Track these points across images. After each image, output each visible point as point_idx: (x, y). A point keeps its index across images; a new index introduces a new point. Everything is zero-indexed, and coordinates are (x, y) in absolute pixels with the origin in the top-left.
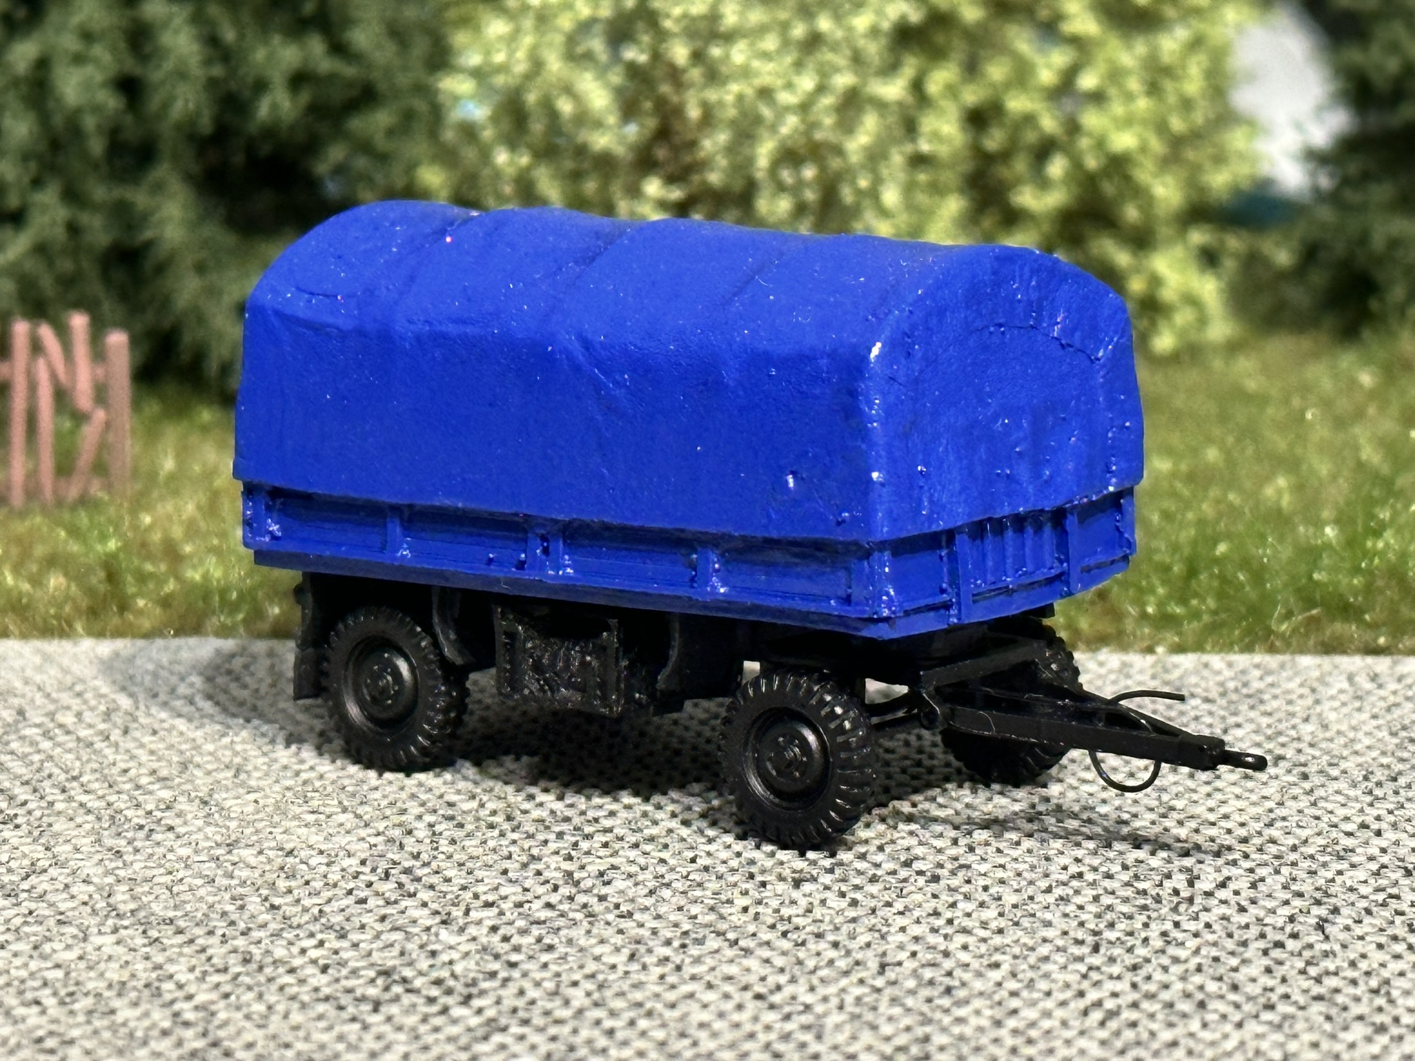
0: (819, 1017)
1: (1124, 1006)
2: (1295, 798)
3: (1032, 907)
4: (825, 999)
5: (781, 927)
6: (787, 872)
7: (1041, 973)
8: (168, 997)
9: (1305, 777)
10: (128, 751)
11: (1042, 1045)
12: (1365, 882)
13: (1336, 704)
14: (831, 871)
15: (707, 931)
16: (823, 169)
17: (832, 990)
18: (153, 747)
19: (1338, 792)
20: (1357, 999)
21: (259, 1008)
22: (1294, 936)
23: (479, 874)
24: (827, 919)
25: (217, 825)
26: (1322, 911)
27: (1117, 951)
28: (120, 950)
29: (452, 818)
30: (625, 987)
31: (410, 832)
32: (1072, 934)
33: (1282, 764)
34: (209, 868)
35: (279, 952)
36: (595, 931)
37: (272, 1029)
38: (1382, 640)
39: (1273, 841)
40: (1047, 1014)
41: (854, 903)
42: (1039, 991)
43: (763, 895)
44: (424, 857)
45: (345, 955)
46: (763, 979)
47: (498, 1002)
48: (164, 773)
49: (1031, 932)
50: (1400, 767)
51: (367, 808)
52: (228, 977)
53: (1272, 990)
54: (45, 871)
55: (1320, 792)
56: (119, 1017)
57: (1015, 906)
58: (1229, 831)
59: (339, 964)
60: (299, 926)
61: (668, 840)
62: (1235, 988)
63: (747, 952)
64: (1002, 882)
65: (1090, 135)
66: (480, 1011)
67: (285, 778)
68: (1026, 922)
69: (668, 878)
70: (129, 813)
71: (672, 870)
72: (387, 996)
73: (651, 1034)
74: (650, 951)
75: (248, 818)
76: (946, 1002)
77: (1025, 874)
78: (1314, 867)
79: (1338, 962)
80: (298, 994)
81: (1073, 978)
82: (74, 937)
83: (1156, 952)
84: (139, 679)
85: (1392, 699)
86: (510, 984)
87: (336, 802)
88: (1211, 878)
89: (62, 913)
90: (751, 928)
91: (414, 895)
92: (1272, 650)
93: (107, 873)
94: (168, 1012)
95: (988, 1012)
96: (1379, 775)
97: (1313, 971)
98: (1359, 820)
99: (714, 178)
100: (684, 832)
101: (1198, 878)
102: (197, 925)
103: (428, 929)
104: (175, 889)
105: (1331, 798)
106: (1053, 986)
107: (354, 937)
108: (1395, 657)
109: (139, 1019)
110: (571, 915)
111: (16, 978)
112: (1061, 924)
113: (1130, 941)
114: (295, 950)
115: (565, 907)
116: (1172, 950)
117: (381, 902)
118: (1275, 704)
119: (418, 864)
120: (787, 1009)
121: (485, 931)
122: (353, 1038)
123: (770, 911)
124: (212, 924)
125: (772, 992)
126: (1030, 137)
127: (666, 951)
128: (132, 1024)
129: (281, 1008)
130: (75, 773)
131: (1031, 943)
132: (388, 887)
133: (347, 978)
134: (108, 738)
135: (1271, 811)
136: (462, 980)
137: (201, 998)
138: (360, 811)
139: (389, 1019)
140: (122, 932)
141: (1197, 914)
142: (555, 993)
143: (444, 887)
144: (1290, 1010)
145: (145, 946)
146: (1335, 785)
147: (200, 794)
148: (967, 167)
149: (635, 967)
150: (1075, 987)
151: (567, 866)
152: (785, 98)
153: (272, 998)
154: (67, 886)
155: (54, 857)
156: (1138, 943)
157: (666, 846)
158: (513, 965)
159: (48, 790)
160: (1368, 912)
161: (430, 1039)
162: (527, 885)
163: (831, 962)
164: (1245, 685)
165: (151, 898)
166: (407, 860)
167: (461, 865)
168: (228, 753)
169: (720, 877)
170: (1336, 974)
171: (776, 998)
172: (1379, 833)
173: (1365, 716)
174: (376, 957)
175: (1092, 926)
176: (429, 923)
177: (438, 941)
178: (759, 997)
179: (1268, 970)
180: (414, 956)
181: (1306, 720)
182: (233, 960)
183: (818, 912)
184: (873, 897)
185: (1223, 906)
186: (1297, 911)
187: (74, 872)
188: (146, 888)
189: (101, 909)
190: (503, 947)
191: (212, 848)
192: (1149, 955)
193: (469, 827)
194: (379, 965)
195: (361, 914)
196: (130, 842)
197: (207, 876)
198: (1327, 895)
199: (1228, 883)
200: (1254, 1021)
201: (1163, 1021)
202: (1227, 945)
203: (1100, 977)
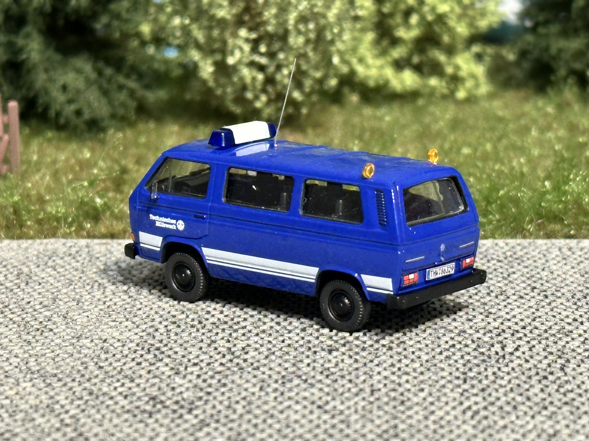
0: (349, 416)
1: (481, 409)
2: (543, 307)
3: (434, 361)
4: (349, 408)
5: (326, 373)
6: (325, 347)
7: (442, 393)
8: (57, 412)
9: (546, 297)
10: (29, 293)
11: (447, 429)
12: (579, 347)
13: (555, 262)
14: (344, 345)
15: (292, 376)
16: (317, 24)
17: (352, 403)
18: (40, 291)
19: (562, 304)
20: (583, 404)
21: (98, 417)
22: (552, 373)
23: (190, 349)
25: (71, 328)
26: (562, 361)
27: (475, 382)
28: (34, 390)
29: (174, 323)
30: (260, 404)
31: (157, 330)
33: (535, 291)
34: (70, 349)
35: (105, 389)
36: (244, 376)
37: (105, 427)
38: (572, 232)
39: (536, 328)
40: (448, 413)
41: (356, 361)
42: (443, 402)
43: (316, 357)
44: (165, 342)
45: (135, 390)
46: (320, 398)
47: (204, 412)
48: (46, 303)
49: (436, 373)
52: (83, 402)
53: (545, 400)
55: (554, 304)
56: (37, 422)
57: (427, 361)
58: (516, 324)
59: (132, 394)
60: (112, 376)
61: (271, 332)
62: (529, 399)
63: (312, 385)
64: (420, 349)
65: (428, 5)
66: (196, 416)
67: (99, 305)
68: (433, 369)
69: (274, 349)
70: (32, 323)
71: (274, 346)
72: (155, 410)
73: (273, 426)
74: (269, 386)
75: (85, 325)
76: (402, 408)
77: (430, 346)
78: (556, 340)
79: (572, 386)
80: (115, 409)
81: (457, 396)
82: (13, 384)
83: (492, 382)
84: (30, 259)
85: (579, 259)
86: (208, 402)
87: (123, 316)
88: (511, 346)
89: (7, 372)
90: (312, 374)
91: (162, 360)
92: (524, 237)
93: (25, 352)
94: (58, 419)
95: (421, 413)
96: (579, 295)
97: (562, 390)
98: (573, 317)
99: (270, 28)
100: (278, 328)
101: (506, 346)
102: (67, 377)
103: (169, 377)
104: (56, 360)
105: (560, 307)
106: (449, 399)
107: (137, 381)
108: (579, 240)
109: (46, 423)
110: (232, 369)
112: (448, 369)
113: (480, 377)
114: (112, 388)
115: (229, 365)
116: (499, 381)
117: (148, 364)
118: (529, 262)
119: (162, 345)
120: (333, 413)
121: (194, 377)
122: (141, 430)
123: (319, 365)
124: (74, 376)
125: (325, 405)
126: (402, 6)
127: (276, 386)
128: (43, 425)
129: (108, 416)
130: (6, 304)
131: (436, 379)
132: (150, 356)
133: (136, 401)
134: (19, 287)
135: (533, 313)
136: (187, 402)
137: (72, 412)
138: (135, 319)
139: (157, 421)
140: (35, 381)
141: (508, 363)
142: (229, 407)
143: (174, 356)
144: (554, 409)
145: (45, 387)
146: (559, 301)
147: (63, 314)
148: (375, 20)
149: (263, 393)
150: (458, 400)
151: (228, 345)
153: (104, 411)
154: (8, 359)
156: (483, 378)
157: (270, 335)
158: (209, 393)
160: (582, 361)
161: (176, 430)
162: (212, 354)
163: (349, 390)
164: (515, 253)
165: (46, 364)
166: (157, 343)
167: (181, 345)
168: (73, 293)
169: (296, 350)
170: (572, 391)
171: (328, 408)
172: (582, 323)
173: (568, 267)
174: (148, 391)
175: (462, 370)
177: (175, 383)
178: (319, 407)
179: (542, 390)
180: (165, 390)
181: (543, 270)
182: (85, 393)
183: (341, 365)
184: (365, 358)
185: (519, 359)
186: (551, 361)
187: (10, 352)
188: (43, 359)
189: (24, 370)
190: (204, 385)
191: (70, 339)
192: (488, 384)
193: (183, 327)
194: (150, 394)
195: (139, 370)
196: (34, 337)
197: (69, 353)
198: (563, 353)
199: (519, 348)
200: (539, 415)
201: (499, 416)
202: (523, 378)
203: (469, 395)
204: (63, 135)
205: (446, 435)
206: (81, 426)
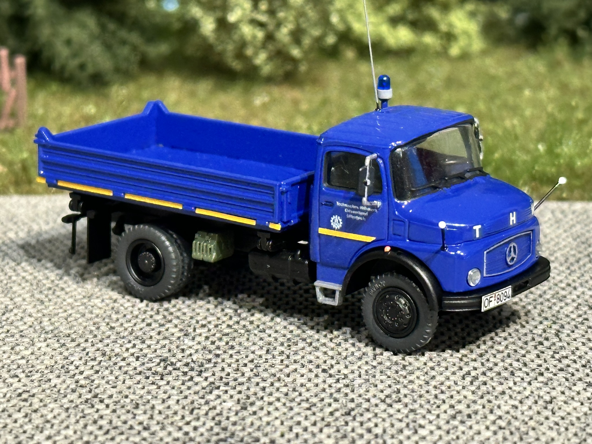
1: (480, 375)
4: (353, 372)
8: (72, 373)
11: (448, 394)
12: (572, 312)
15: (298, 338)
17: (355, 367)
20: (578, 370)
21: (112, 378)
22: (547, 339)
23: (198, 311)
26: (557, 327)
28: (49, 350)
30: (267, 367)
34: (81, 309)
35: (117, 350)
36: (250, 339)
37: (118, 389)
38: (564, 195)
40: (448, 378)
42: (443, 367)
45: (145, 351)
46: (325, 362)
47: (214, 375)
50: (579, 256)
52: (97, 362)
53: (541, 366)
54: (12, 310)
56: (53, 383)
59: (143, 356)
60: (124, 337)
62: (525, 365)
63: (317, 349)
66: (206, 379)
70: (45, 282)
72: (166, 371)
73: (280, 390)
74: (275, 348)
76: (404, 373)
78: (550, 305)
79: (567, 352)
80: (127, 371)
81: (457, 360)
82: (29, 343)
84: (40, 216)
85: (571, 223)
86: (217, 365)
89: (22, 331)
91: (171, 321)
93: (38, 311)
94: (73, 380)
95: (422, 378)
96: (572, 260)
97: (557, 356)
98: (566, 281)
102: (80, 337)
103: (179, 338)
104: (69, 319)
106: (448, 364)
107: (148, 342)
109: (61, 384)
110: (239, 331)
111: (5, 364)
114: (124, 349)
115: (236, 327)
116: (497, 347)
117: (158, 326)
120: (337, 377)
121: (203, 339)
122: (154, 393)
124: (87, 336)
125: (330, 369)
127: (282, 349)
128: (58, 386)
129: (121, 378)
132: (159, 317)
133: (147, 363)
136: (197, 363)
137: (86, 374)
139: (168, 383)
140: (49, 341)
142: (238, 370)
144: (551, 375)
145: (59, 348)
149: (269, 356)
150: (458, 365)
153: (117, 373)
154: (22, 318)
155: (15, 303)
158: (218, 356)
159: (8, 270)
160: (576, 327)
161: (187, 393)
162: (219, 315)
163: (352, 353)
165: (59, 324)
170: (567, 357)
171: (332, 372)
172: (575, 288)
173: (561, 231)
174: (159, 352)
176: (179, 335)
177: (184, 344)
178: (324, 371)
179: (538, 356)
180: (175, 352)
182: (98, 354)
185: (515, 324)
186: (546, 327)
187: (24, 311)
188: (56, 319)
189: (38, 330)
190: (213, 347)
191: (82, 299)
192: (486, 349)
194: (161, 356)
195: (150, 331)
196: (47, 296)
197: (82, 313)
198: (558, 319)
199: (515, 313)
200: (535, 381)
201: (497, 382)
202: (519, 344)
203: (468, 360)
204: (68, 88)
205: (447, 401)
206: (96, 388)
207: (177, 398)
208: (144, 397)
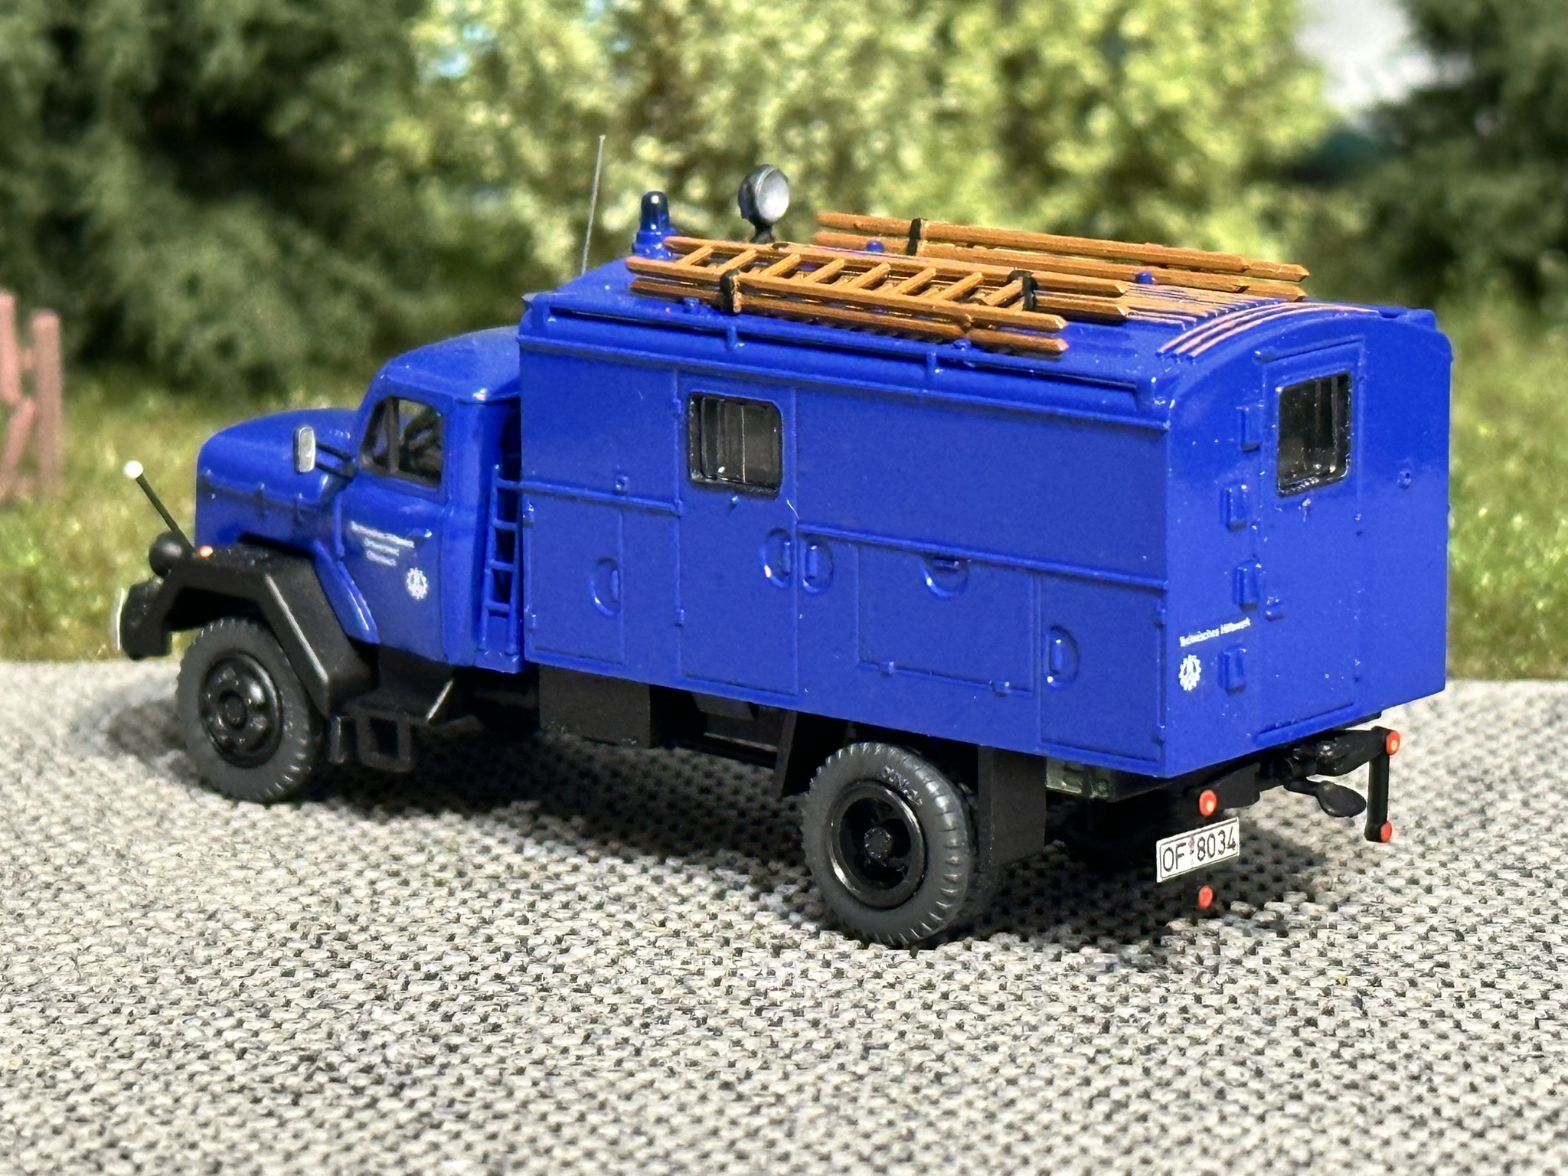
0: (791, 1110)
1: (1134, 1096)
2: (1338, 848)
3: (1037, 978)
4: (800, 1089)
5: (755, 1003)
6: (766, 938)
7: (1043, 1058)
8: (62, 1088)
10: (40, 795)
11: (1039, 1143)
12: (1411, 948)
15: (672, 1008)
16: (834, 128)
17: (808, 1077)
18: (68, 790)
20: (1395, 1088)
21: (166, 1100)
22: (1329, 1012)
23: (422, 940)
24: (808, 993)
25: (135, 883)
26: (1360, 983)
28: (14, 1032)
29: (396, 874)
30: (577, 1075)
31: (348, 891)
32: (1081, 1011)
34: (120, 935)
35: (192, 1034)
36: (547, 1008)
37: (177, 1126)
41: (839, 974)
42: (1041, 1079)
43: (739, 964)
44: (362, 921)
45: (264, 1037)
46: (732, 1065)
47: (433, 1094)
48: (78, 821)
49: (1034, 1009)
50: (1458, 811)
51: (302, 862)
52: (132, 1064)
53: (1301, 1076)
56: (6, 1112)
57: (1019, 978)
59: (258, 1048)
60: (216, 1003)
61: (635, 900)
62: (1259, 1073)
63: (717, 1032)
65: (1135, 84)
66: (412, 1103)
67: (213, 826)
68: (1029, 997)
69: (633, 944)
70: (36, 869)
71: (638, 935)
72: (310, 1086)
73: (601, 1131)
74: (607, 1031)
75: (168, 875)
76: (934, 1092)
78: (1355, 929)
79: (1376, 1043)
80: (209, 1084)
81: (1079, 1062)
83: (1174, 1032)
84: (58, 711)
85: (1452, 731)
86: (447, 1071)
87: (268, 856)
88: (1239, 944)
90: (722, 1004)
91: (349, 964)
94: (61, 1105)
95: (981, 1104)
96: (1435, 820)
97: (1347, 1054)
98: (1407, 874)
99: (715, 138)
100: (655, 890)
101: (1225, 943)
102: (102, 1001)
103: (361, 1005)
104: (81, 960)
106: (1055, 1071)
109: (27, 1115)
110: (521, 990)
112: (1068, 998)
114: (210, 1031)
115: (516, 979)
116: (1192, 1030)
117: (311, 975)
119: (354, 928)
120: (757, 1100)
121: (424, 1008)
122: (267, 1137)
123: (744, 983)
124: (118, 1001)
125: (740, 1080)
126: (1071, 89)
127: (626, 1032)
128: (19, 1121)
129: (188, 1101)
131: (1033, 1021)
132: (318, 957)
133: (265, 1065)
134: (19, 780)
136: (395, 1067)
137: (101, 1089)
138: (293, 866)
139: (310, 1113)
140: (19, 1011)
141: (1222, 986)
142: (498, 1083)
143: (383, 956)
144: (1320, 1100)
145: (42, 1027)
147: (117, 847)
148: (1001, 121)
149: (588, 1050)
150: (1080, 1073)
151: (522, 931)
152: (793, 50)
153: (179, 1089)
156: (1154, 1020)
157: (633, 907)
158: (452, 1049)
160: (1413, 983)
161: (352, 1137)
162: (476, 951)
163: (809, 1044)
165: (53, 969)
166: (342, 923)
167: (403, 929)
168: (152, 797)
169: (690, 944)
170: (1373, 1057)
171: (745, 1088)
172: (1429, 890)
174: (300, 1040)
175: (1103, 1001)
176: (361, 998)
177: (371, 1020)
178: (726, 1086)
179: (1297, 1053)
180: (343, 1038)
182: (141, 1042)
183: (798, 985)
184: (862, 967)
185: (1251, 976)
186: (1333, 982)
188: (48, 958)
190: (443, 1028)
191: (125, 910)
192: (1165, 1036)
193: (415, 885)
194: (303, 1050)
195: (287, 988)
196: (35, 904)
197: (117, 944)
198: (1368, 963)
199: (1259, 950)
200: (1278, 1114)
201: (1176, 1114)
202: (1253, 1023)
203: (1109, 1062)
204: (187, 404)
205: (1034, 1159)
206: (117, 1124)
207: (322, 1149)
208: (240, 1147)
